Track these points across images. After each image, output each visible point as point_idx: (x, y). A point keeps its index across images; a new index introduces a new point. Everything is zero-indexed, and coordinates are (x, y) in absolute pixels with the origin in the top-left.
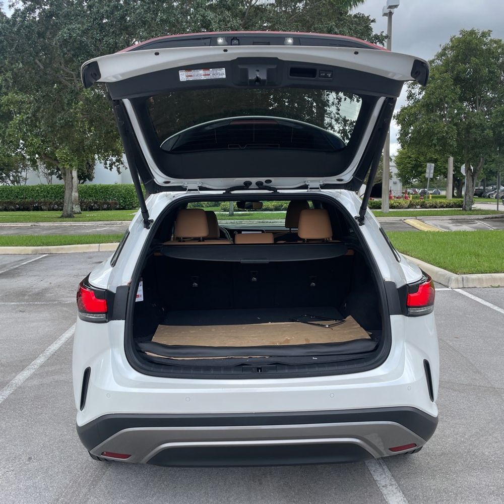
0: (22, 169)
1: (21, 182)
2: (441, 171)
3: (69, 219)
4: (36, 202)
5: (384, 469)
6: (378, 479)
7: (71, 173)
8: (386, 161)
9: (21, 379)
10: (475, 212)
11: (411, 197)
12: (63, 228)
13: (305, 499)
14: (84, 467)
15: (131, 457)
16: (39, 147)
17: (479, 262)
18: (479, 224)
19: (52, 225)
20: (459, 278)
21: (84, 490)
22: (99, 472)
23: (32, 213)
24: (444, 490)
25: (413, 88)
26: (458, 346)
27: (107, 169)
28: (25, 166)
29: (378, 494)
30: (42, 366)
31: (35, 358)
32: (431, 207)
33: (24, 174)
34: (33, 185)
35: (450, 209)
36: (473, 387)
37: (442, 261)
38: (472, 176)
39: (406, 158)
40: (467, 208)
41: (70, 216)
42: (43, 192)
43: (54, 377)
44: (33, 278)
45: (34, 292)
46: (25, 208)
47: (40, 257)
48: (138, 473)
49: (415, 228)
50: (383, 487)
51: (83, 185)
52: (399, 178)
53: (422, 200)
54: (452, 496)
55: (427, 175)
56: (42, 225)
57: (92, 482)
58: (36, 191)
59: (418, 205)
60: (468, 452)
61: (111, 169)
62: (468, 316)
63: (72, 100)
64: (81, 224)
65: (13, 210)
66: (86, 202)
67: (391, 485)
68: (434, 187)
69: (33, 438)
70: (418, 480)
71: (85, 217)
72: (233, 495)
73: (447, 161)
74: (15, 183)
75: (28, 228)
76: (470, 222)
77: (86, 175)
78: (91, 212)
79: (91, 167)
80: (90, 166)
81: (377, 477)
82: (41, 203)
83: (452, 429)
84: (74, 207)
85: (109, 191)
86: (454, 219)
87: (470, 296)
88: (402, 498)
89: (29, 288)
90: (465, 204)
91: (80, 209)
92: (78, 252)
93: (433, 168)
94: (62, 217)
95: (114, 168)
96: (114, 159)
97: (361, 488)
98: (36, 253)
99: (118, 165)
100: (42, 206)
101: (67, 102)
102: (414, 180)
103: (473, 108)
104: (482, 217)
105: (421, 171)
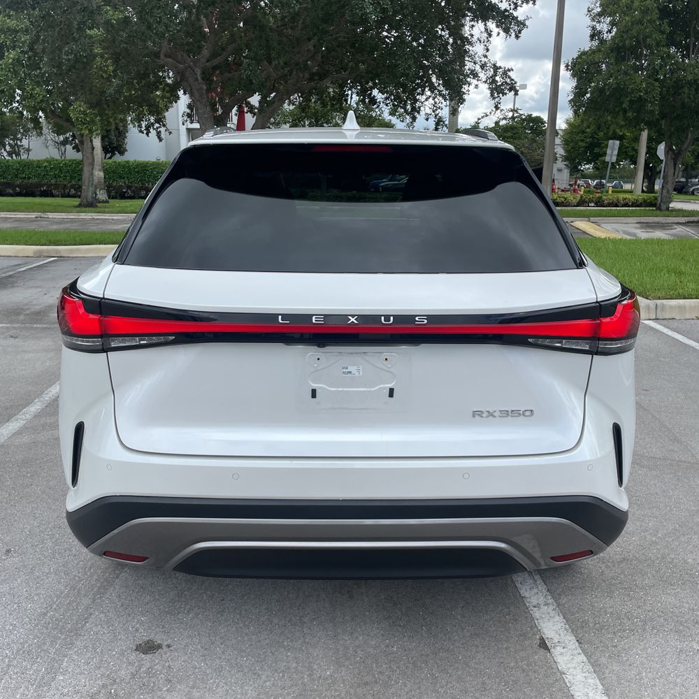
0: (23, 134)
1: (21, 154)
2: (628, 154)
3: (90, 209)
4: (45, 185)
5: (535, 581)
6: (527, 594)
7: (91, 141)
8: (550, 136)
9: (5, 433)
10: (674, 213)
11: (582, 191)
12: (80, 221)
13: (416, 622)
14: (89, 567)
15: (148, 560)
16: (42, 101)
17: (680, 282)
18: (678, 229)
19: (66, 217)
20: (651, 304)
21: (86, 601)
22: (110, 574)
23: (38, 200)
24: (626, 614)
25: (599, 22)
26: (647, 402)
27: (143, 133)
28: (26, 131)
29: (526, 618)
30: (37, 416)
31: (28, 404)
32: (609, 205)
33: (25, 142)
34: (39, 159)
35: (638, 208)
36: (669, 461)
37: (627, 280)
38: (674, 159)
39: (578, 133)
40: (663, 207)
41: (91, 205)
42: (54, 170)
43: (53, 432)
44: (34, 291)
45: (32, 310)
46: (28, 192)
47: (45, 262)
48: (168, 576)
49: (587, 234)
50: (535, 607)
51: (110, 161)
52: (565, 163)
53: (597, 195)
54: (639, 623)
55: (607, 159)
56: (51, 217)
57: (99, 588)
58: (43, 169)
59: (592, 201)
60: (663, 558)
61: (147, 134)
62: (662, 359)
63: (84, 23)
64: (107, 216)
65: (11, 195)
66: (115, 186)
67: (547, 604)
68: (615, 178)
69: (15, 521)
70: (587, 598)
71: (113, 207)
72: (309, 614)
73: (637, 139)
74: (14, 155)
75: (31, 221)
76: (667, 226)
77: (114, 145)
78: (123, 201)
79: (122, 133)
80: (119, 132)
81: (525, 591)
82: (52, 185)
83: (638, 524)
84: (98, 193)
85: (148, 170)
86: (644, 223)
87: (665, 331)
88: (562, 624)
89: (26, 304)
90: (661, 201)
91: (106, 196)
92: (100, 255)
93: (617, 147)
94: (80, 205)
95: (153, 132)
96: (152, 119)
97: (500, 608)
98: (39, 256)
99: (157, 128)
100: (53, 191)
101: (76, 27)
102: (587, 166)
103: (683, 56)
104: (683, 220)
105: (599, 152)
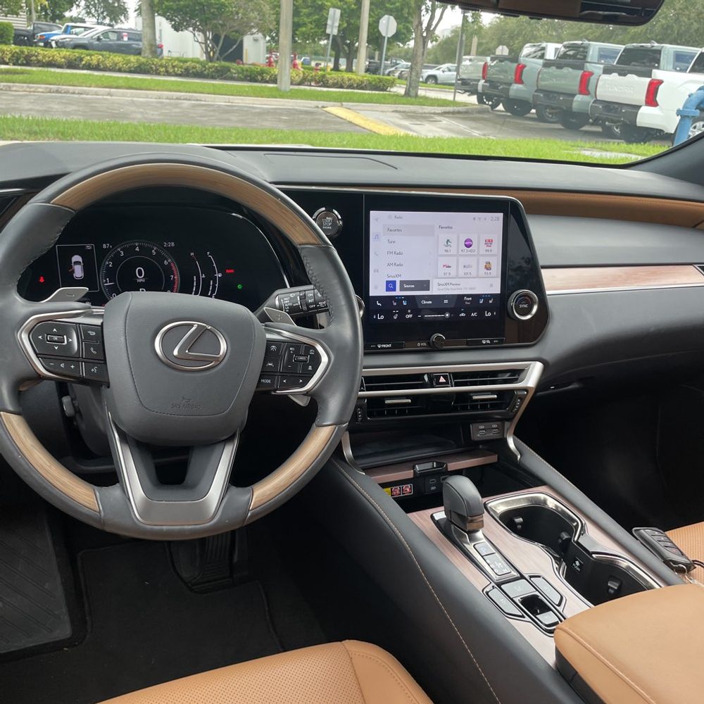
38: (423, 37)
49: (356, 125)
53: (320, 73)
55: (328, 30)
86: (401, 112)
90: (410, 86)
93: (338, 17)
104: (439, 110)
105: (298, 22)
